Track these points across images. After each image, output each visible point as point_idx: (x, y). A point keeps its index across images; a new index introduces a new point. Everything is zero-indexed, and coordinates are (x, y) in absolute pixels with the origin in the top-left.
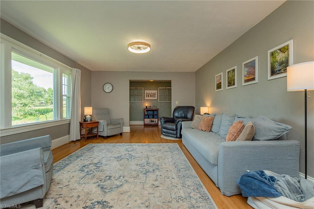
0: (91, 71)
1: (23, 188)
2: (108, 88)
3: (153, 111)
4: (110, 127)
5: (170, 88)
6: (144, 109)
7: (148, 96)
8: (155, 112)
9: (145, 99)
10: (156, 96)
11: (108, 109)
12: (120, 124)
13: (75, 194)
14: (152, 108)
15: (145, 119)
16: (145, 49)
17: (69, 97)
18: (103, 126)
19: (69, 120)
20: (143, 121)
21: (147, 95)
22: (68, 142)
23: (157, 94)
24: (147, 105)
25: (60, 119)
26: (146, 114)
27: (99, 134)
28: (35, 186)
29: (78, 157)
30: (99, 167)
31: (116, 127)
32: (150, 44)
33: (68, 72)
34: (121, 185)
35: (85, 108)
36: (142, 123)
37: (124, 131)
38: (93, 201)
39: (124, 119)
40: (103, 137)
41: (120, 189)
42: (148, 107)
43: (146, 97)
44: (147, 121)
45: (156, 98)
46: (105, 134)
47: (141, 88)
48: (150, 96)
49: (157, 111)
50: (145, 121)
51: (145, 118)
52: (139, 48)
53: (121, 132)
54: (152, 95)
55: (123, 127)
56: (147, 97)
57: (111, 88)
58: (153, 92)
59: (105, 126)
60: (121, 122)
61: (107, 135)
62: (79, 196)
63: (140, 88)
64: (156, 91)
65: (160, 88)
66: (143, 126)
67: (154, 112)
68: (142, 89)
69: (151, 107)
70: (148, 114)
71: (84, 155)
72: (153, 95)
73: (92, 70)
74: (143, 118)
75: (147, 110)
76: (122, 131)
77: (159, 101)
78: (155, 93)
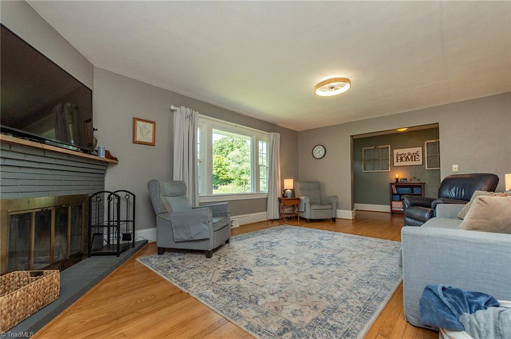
0: (297, 132)
1: (197, 236)
2: (319, 152)
3: (412, 187)
4: (314, 207)
5: (438, 140)
6: (391, 184)
7: (401, 159)
8: (415, 189)
9: (395, 165)
10: (421, 158)
11: (318, 182)
12: (331, 204)
13: (235, 258)
14: (409, 181)
15: (394, 203)
16: (342, 86)
17: (267, 167)
18: (304, 205)
19: (266, 194)
20: (390, 206)
21: (399, 158)
22: (266, 220)
23: (421, 155)
24: (397, 176)
25: (257, 192)
26: (396, 192)
27: (301, 215)
28: (203, 238)
29: (263, 234)
30: (273, 246)
31: (324, 207)
32: (347, 77)
33: (266, 138)
34: (277, 265)
35: (285, 180)
36: (386, 208)
37: (338, 216)
38: (242, 267)
39: (338, 197)
40: (305, 219)
41: (272, 268)
42: (399, 180)
43: (397, 161)
44: (398, 206)
45: (420, 163)
46: (307, 217)
47: (386, 146)
48: (404, 159)
49: (420, 187)
50: (393, 206)
51: (392, 200)
52: (332, 88)
53: (333, 217)
54: (410, 157)
55: (338, 210)
56: (399, 161)
57: (322, 152)
58: (412, 150)
59: (308, 206)
60: (332, 202)
61: (310, 218)
62: (236, 260)
63: (383, 146)
64: (420, 149)
65: (427, 142)
66: (390, 214)
67: (412, 190)
68: (388, 148)
69: (406, 179)
70: (401, 192)
71: (269, 234)
72: (414, 157)
73: (299, 131)
74: (388, 200)
75: (398, 184)
76: (336, 215)
77: (427, 168)
78: (417, 154)
